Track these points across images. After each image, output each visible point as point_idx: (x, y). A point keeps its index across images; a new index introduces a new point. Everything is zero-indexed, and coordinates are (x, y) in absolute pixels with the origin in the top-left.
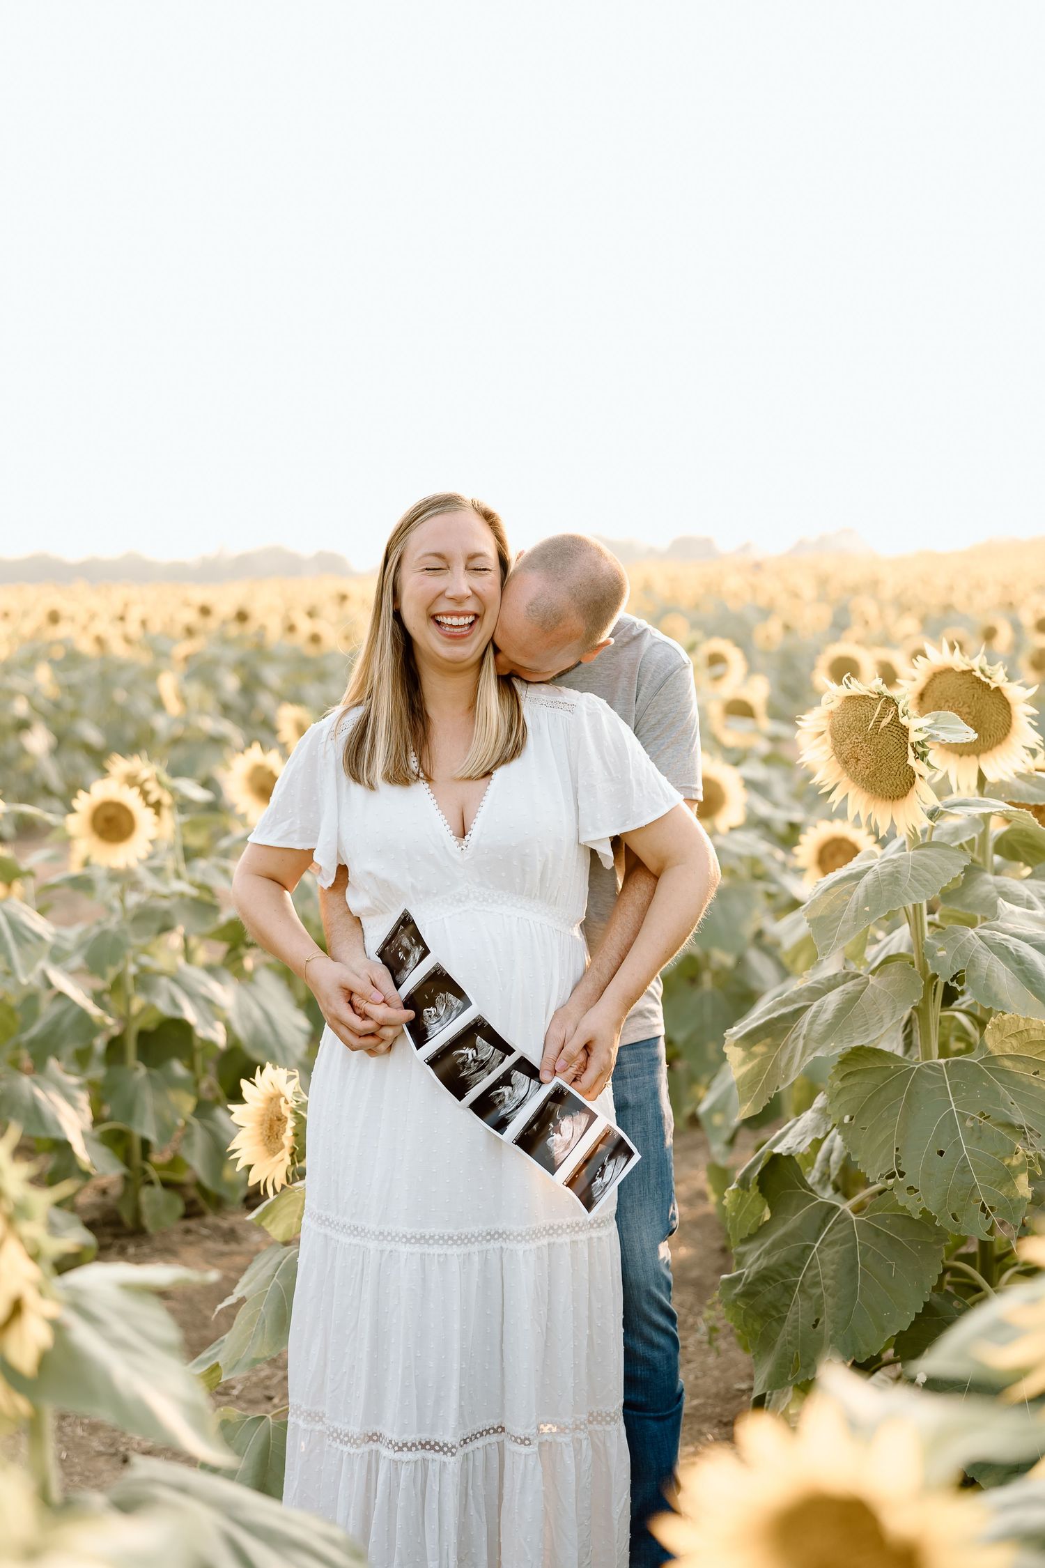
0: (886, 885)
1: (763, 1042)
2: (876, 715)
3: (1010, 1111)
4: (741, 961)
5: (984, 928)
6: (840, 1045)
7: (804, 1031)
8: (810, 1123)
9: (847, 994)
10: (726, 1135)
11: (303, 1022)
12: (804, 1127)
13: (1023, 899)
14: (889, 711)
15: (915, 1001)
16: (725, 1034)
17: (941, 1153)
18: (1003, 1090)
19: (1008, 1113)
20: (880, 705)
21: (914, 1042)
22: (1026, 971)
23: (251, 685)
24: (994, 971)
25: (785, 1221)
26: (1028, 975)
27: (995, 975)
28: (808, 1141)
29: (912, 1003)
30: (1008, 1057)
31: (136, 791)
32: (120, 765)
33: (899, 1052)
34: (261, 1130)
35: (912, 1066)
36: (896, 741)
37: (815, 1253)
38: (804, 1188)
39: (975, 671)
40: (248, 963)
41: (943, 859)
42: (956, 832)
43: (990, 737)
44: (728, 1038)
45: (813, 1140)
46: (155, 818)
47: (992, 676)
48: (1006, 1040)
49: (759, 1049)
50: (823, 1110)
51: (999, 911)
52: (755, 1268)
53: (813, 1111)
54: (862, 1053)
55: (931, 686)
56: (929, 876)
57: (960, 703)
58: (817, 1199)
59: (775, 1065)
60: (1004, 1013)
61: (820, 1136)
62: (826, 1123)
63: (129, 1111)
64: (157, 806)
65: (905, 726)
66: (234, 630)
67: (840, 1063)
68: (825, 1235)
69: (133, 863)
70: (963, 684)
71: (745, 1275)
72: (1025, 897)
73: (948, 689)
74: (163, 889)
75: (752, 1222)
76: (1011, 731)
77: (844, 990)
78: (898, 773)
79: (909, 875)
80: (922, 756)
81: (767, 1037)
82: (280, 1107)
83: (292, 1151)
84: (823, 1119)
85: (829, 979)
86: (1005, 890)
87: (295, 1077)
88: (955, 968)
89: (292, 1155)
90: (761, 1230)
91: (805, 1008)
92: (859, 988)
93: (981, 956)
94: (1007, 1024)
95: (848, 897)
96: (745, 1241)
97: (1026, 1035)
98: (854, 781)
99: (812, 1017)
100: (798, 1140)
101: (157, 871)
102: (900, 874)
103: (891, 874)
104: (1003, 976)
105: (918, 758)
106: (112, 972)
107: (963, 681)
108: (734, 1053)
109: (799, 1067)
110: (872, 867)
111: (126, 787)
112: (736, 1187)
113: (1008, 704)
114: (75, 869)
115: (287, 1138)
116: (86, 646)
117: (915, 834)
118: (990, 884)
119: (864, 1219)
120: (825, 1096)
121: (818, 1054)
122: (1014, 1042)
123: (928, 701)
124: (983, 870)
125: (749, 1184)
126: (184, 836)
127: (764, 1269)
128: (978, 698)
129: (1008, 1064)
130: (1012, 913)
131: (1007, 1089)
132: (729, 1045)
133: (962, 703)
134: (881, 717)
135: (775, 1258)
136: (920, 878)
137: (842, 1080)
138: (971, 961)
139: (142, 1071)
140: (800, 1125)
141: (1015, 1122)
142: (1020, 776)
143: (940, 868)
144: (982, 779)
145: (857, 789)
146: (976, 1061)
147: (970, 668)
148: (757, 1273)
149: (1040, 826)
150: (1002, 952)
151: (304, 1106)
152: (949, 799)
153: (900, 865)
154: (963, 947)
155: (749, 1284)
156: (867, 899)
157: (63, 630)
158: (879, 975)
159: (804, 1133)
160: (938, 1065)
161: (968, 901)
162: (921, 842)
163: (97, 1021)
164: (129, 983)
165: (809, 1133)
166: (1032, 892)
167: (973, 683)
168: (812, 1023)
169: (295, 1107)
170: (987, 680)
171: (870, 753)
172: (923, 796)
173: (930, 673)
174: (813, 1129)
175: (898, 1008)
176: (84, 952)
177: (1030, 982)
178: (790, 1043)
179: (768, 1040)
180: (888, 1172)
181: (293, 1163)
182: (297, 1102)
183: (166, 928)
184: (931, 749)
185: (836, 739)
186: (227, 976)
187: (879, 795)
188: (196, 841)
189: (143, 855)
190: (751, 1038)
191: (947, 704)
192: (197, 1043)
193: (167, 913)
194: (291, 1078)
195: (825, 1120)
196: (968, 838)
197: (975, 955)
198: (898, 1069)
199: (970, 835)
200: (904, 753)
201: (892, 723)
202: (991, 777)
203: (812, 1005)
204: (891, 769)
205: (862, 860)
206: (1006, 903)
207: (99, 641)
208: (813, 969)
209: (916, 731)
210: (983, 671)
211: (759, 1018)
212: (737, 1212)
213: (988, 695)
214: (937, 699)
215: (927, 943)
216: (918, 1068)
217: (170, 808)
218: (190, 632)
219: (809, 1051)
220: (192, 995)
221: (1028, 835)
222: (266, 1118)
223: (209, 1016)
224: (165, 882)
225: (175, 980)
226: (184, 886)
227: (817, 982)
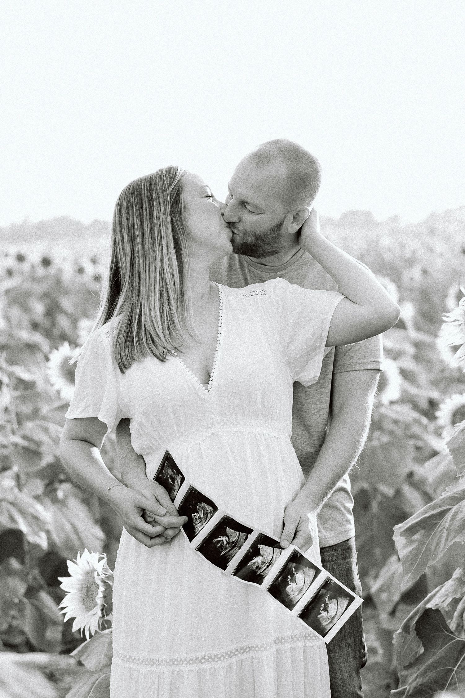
1: (419, 533)
7: (447, 525)
8: (450, 588)
10: (390, 607)
12: (446, 591)
16: (393, 528)
23: (53, 309)
25: (434, 654)
28: (450, 600)
34: (81, 594)
37: (454, 674)
38: (446, 631)
40: (61, 493)
44: (396, 531)
45: (453, 599)
49: (416, 537)
50: (460, 579)
52: (414, 685)
53: (452, 581)
58: (456, 639)
59: (428, 549)
61: (458, 596)
68: (462, 661)
71: (407, 690)
74: (4, 442)
75: (412, 655)
81: (422, 528)
82: (94, 578)
83: (102, 608)
87: (103, 558)
89: (102, 610)
90: (418, 660)
91: (447, 510)
96: (407, 667)
99: (453, 516)
100: (443, 599)
108: (399, 540)
109: (444, 548)
112: (401, 631)
115: (99, 599)
120: (461, 570)
121: (456, 540)
125: (410, 629)
127: (420, 685)
132: (396, 536)
135: (428, 678)
140: (444, 589)
148: (415, 688)
151: (111, 578)
155: (410, 695)
159: (447, 595)
165: (450, 595)
168: (452, 520)
169: (104, 578)
174: (453, 592)
178: (437, 534)
179: (423, 531)
181: (103, 616)
182: (105, 574)
188: (25, 409)
190: (411, 531)
193: (6, 458)
194: (101, 559)
195: (460, 586)
203: (452, 508)
211: (417, 517)
212: (402, 648)
219: (450, 538)
220: (24, 514)
222: (84, 586)
223: (37, 529)
224: (6, 436)
225: (12, 504)
226: (17, 439)
227: (455, 493)
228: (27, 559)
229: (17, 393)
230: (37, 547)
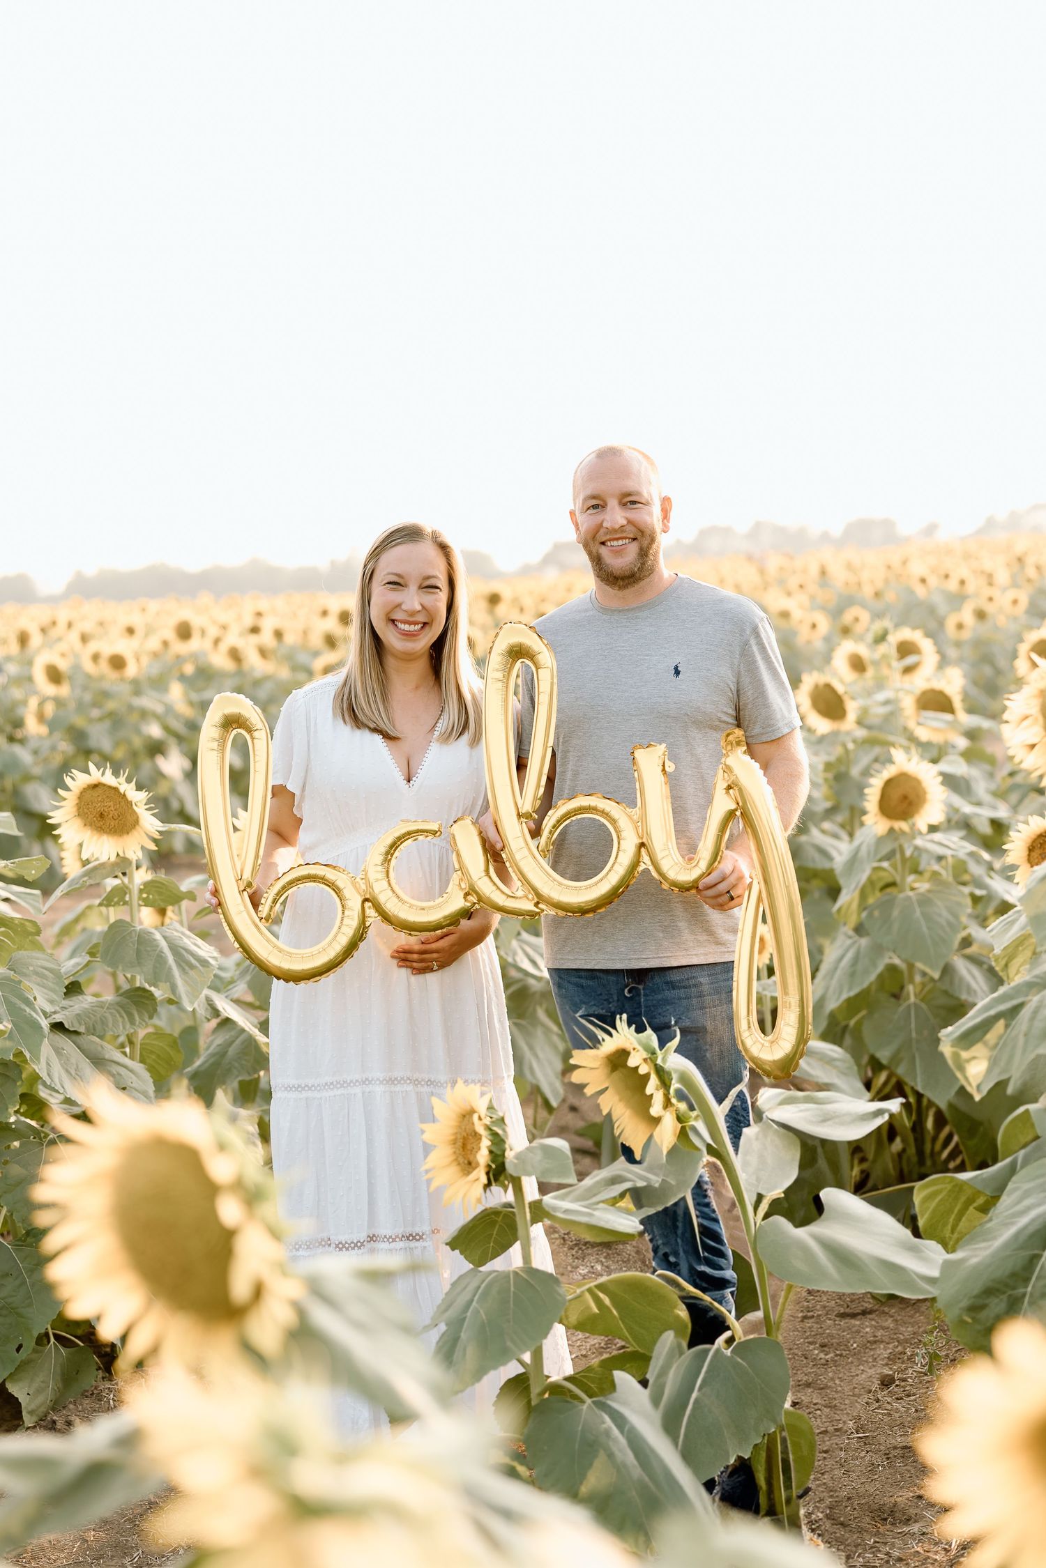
4: (948, 970)
16: (940, 1034)
34: (454, 1150)
44: (943, 1038)
82: (473, 1124)
83: (487, 1170)
89: (488, 1174)
99: (1032, 1012)
115: (482, 1156)
121: (1040, 1051)
157: (195, 644)
169: (488, 1124)
181: (489, 1182)
182: (491, 1118)
203: (1030, 1000)
219: (1030, 1048)
222: (459, 1136)
227: (1036, 977)
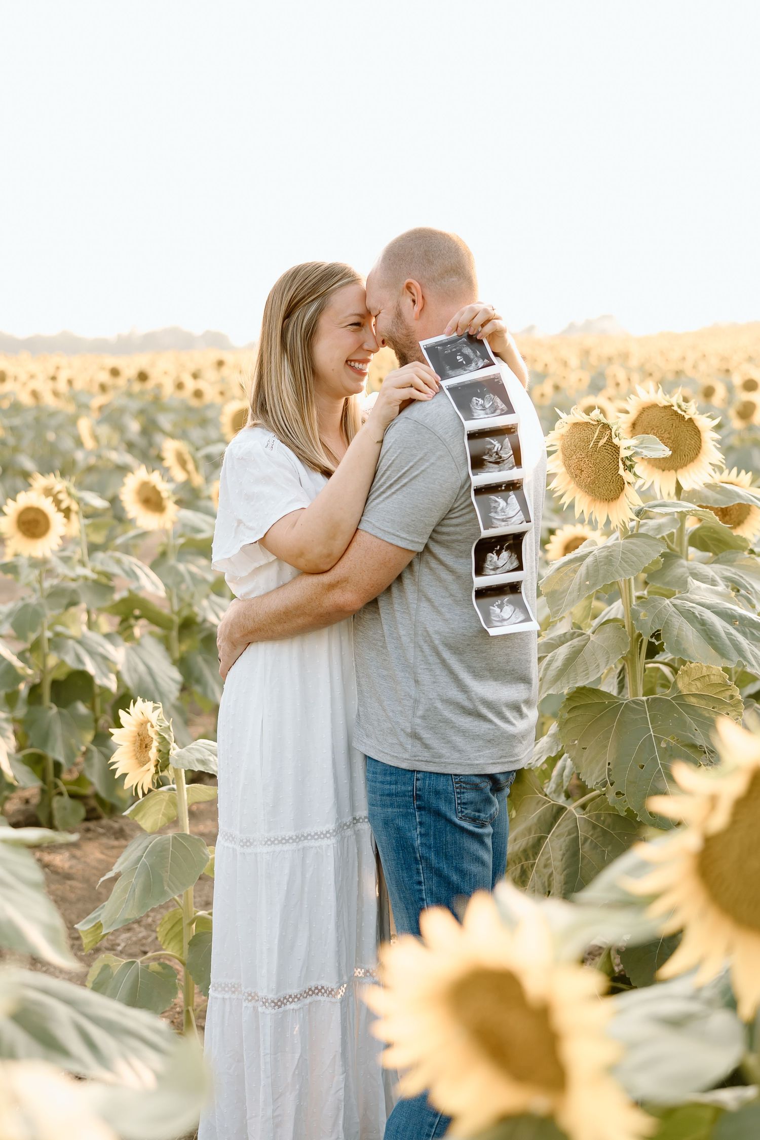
0: (602, 566)
2: (595, 437)
3: (694, 735)
5: (677, 598)
6: (567, 685)
8: (545, 745)
9: (573, 647)
11: (176, 675)
12: (541, 748)
13: (709, 578)
14: (605, 434)
15: (624, 652)
17: (642, 767)
18: (688, 719)
19: (693, 737)
20: (598, 429)
21: (625, 686)
22: (708, 630)
23: (150, 428)
24: (683, 630)
25: (526, 819)
26: (709, 633)
27: (684, 633)
28: (545, 758)
29: (622, 654)
30: (694, 695)
31: (51, 499)
32: (40, 482)
33: (615, 692)
34: (134, 748)
35: (621, 702)
36: (610, 456)
37: (547, 842)
38: (540, 793)
39: (673, 406)
40: (137, 631)
41: (646, 546)
42: (659, 528)
43: (685, 455)
45: (547, 758)
46: (65, 520)
47: (686, 410)
48: (692, 683)
50: (554, 735)
51: (689, 586)
53: (548, 736)
54: (584, 692)
55: (641, 418)
56: (635, 559)
57: (662, 431)
58: (550, 802)
60: (691, 663)
61: (556, 755)
62: (558, 745)
63: (45, 739)
64: (67, 512)
65: (617, 446)
66: (137, 387)
67: (568, 699)
68: (555, 829)
69: (49, 554)
70: (665, 416)
72: (710, 577)
73: (653, 420)
74: (72, 574)
76: (701, 452)
77: (571, 645)
78: (612, 481)
79: (620, 558)
80: (630, 468)
82: (147, 730)
84: (555, 742)
85: (560, 637)
86: (695, 571)
87: (159, 708)
88: (654, 628)
89: (156, 766)
92: (583, 643)
93: (674, 620)
94: (694, 671)
95: (574, 574)
97: (707, 679)
98: (579, 488)
99: (546, 665)
100: (537, 758)
101: (66, 560)
102: (613, 557)
103: (607, 557)
104: (690, 635)
105: (626, 469)
106: (32, 637)
107: (664, 414)
110: (592, 552)
111: (43, 497)
113: (699, 431)
114: (8, 558)
115: (153, 754)
116: (26, 399)
117: (625, 527)
118: (684, 567)
119: (585, 816)
120: (557, 725)
121: (550, 692)
122: (698, 684)
123: (638, 428)
124: (678, 557)
126: (87, 535)
128: (675, 427)
129: (693, 701)
130: (699, 587)
131: (692, 719)
133: (664, 431)
134: (599, 438)
135: (518, 846)
136: (628, 560)
137: (568, 713)
138: (666, 623)
139: (55, 709)
141: (698, 743)
142: (708, 486)
143: (644, 553)
144: (679, 488)
145: (583, 493)
146: (669, 698)
147: (670, 404)
149: (720, 523)
150: (690, 616)
151: (165, 730)
152: (652, 503)
153: (613, 551)
154: (660, 612)
156: (588, 576)
157: (8, 387)
158: (597, 634)
159: (541, 753)
160: (641, 701)
161: (667, 579)
162: (630, 535)
163: (20, 671)
164: (46, 644)
165: (544, 752)
166: (716, 573)
167: (672, 415)
168: (546, 669)
169: (158, 730)
170: (683, 413)
171: (591, 465)
172: (631, 499)
173: (640, 408)
174: (549, 749)
175: (611, 658)
176: (11, 620)
177: (711, 639)
180: (601, 781)
181: (157, 772)
182: (160, 726)
183: (73, 603)
184: (636, 463)
185: (566, 456)
186: (119, 640)
187: (598, 498)
188: (98, 538)
189: (56, 548)
191: (653, 431)
192: (97, 690)
193: (74, 592)
194: (155, 709)
195: (557, 743)
196: (668, 532)
197: (669, 618)
198: (611, 704)
199: (670, 530)
200: (616, 466)
201: (607, 443)
202: (686, 486)
203: (547, 656)
204: (607, 478)
205: (586, 547)
206: (694, 581)
207: (35, 394)
208: (549, 629)
209: (625, 449)
210: (679, 407)
213: (683, 424)
214: (645, 428)
215: (633, 609)
216: (626, 703)
217: (77, 513)
218: (103, 388)
219: (543, 690)
220: (92, 653)
221: (715, 532)
222: (137, 739)
223: (105, 670)
224: (72, 568)
225: (80, 642)
226: (87, 572)
227: (551, 639)
228: (98, 702)
229: (87, 521)
230: (105, 690)
